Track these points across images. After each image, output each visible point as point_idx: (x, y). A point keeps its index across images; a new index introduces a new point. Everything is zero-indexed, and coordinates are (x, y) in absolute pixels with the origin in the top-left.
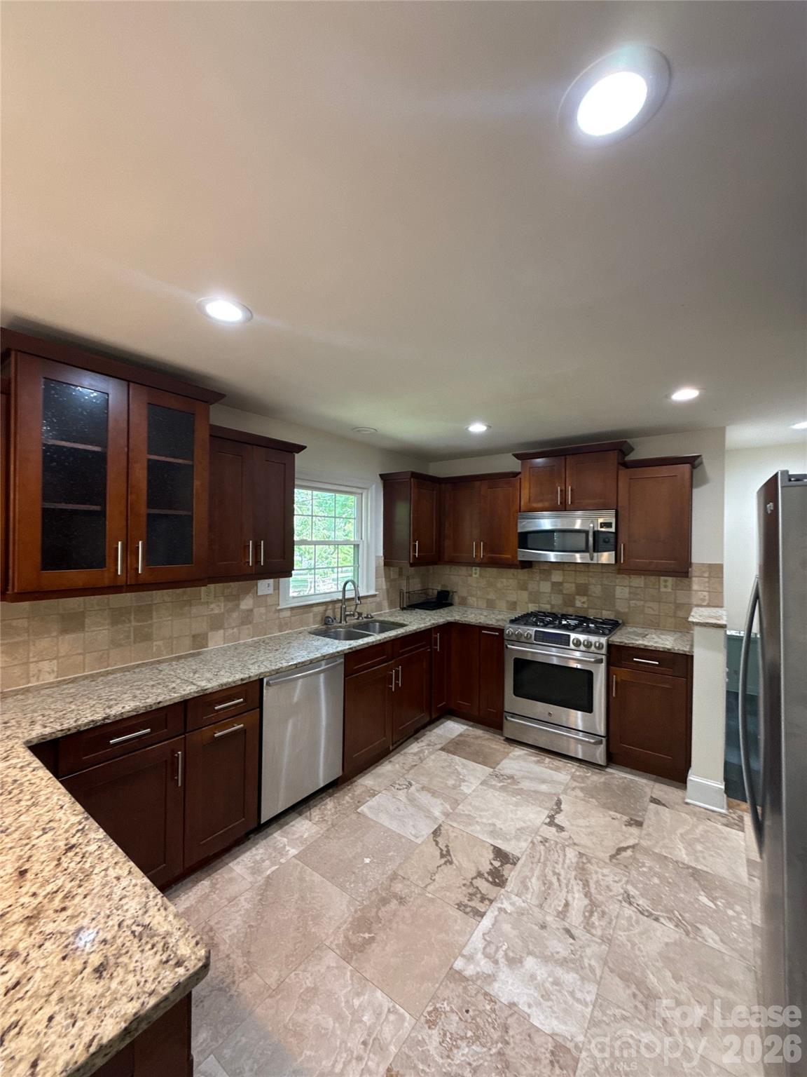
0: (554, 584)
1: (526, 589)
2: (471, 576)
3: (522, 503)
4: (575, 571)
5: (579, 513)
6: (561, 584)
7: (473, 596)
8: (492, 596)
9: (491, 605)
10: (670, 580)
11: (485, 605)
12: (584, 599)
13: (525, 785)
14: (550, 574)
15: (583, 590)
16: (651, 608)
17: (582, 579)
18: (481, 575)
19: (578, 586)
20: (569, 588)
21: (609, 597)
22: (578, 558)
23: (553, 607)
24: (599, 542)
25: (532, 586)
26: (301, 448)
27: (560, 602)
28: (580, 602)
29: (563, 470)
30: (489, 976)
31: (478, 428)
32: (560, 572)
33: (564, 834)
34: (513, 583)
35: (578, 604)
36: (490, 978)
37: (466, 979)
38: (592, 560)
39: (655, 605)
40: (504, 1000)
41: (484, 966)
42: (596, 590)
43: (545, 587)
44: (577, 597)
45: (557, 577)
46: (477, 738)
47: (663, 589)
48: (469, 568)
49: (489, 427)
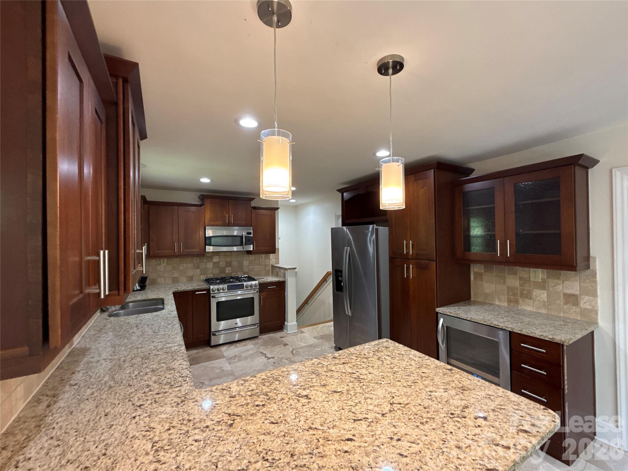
0: (214, 263)
1: (199, 268)
2: (160, 264)
3: (206, 221)
4: (225, 255)
6: (218, 262)
7: (162, 277)
8: (176, 275)
10: (264, 255)
11: (171, 282)
12: (230, 268)
13: (244, 355)
14: (213, 258)
15: (229, 264)
17: (228, 259)
18: (168, 264)
19: (227, 263)
20: (222, 264)
21: (241, 267)
23: (214, 275)
25: (202, 266)
27: (218, 272)
28: (228, 270)
29: (228, 206)
31: (205, 180)
32: (217, 257)
33: (276, 358)
34: (190, 265)
35: (227, 271)
38: (243, 249)
39: (258, 267)
42: (235, 263)
43: (210, 265)
44: (227, 268)
45: (216, 259)
47: (261, 260)
48: (158, 260)
49: (212, 181)
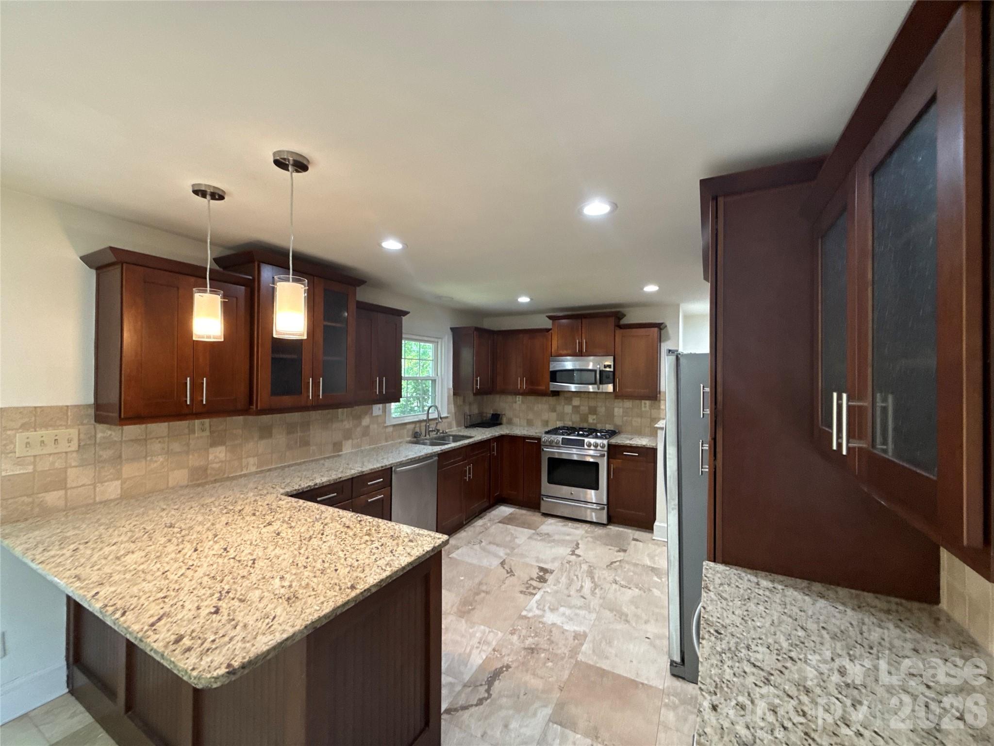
0: (574, 407)
1: (555, 411)
2: (516, 402)
3: (553, 350)
4: (589, 398)
5: (592, 358)
6: (578, 407)
7: (518, 417)
8: (531, 416)
9: (530, 423)
10: (648, 402)
11: (525, 424)
12: (595, 417)
13: (556, 537)
14: (571, 400)
15: (593, 411)
16: (636, 422)
17: (592, 403)
18: (523, 402)
19: (590, 408)
20: (584, 409)
21: (610, 416)
22: (591, 388)
23: (573, 423)
24: (603, 377)
25: (559, 408)
26: (405, 313)
27: (578, 419)
28: (591, 419)
29: (580, 327)
30: (541, 616)
31: (524, 300)
32: (579, 399)
33: (580, 558)
34: (546, 407)
35: (590, 420)
36: (543, 616)
37: (529, 618)
38: (599, 389)
39: (639, 420)
40: (550, 623)
41: (538, 612)
42: (602, 410)
43: (568, 409)
44: (590, 416)
45: (576, 402)
46: (522, 515)
47: (643, 409)
48: (514, 396)
49: (531, 299)
